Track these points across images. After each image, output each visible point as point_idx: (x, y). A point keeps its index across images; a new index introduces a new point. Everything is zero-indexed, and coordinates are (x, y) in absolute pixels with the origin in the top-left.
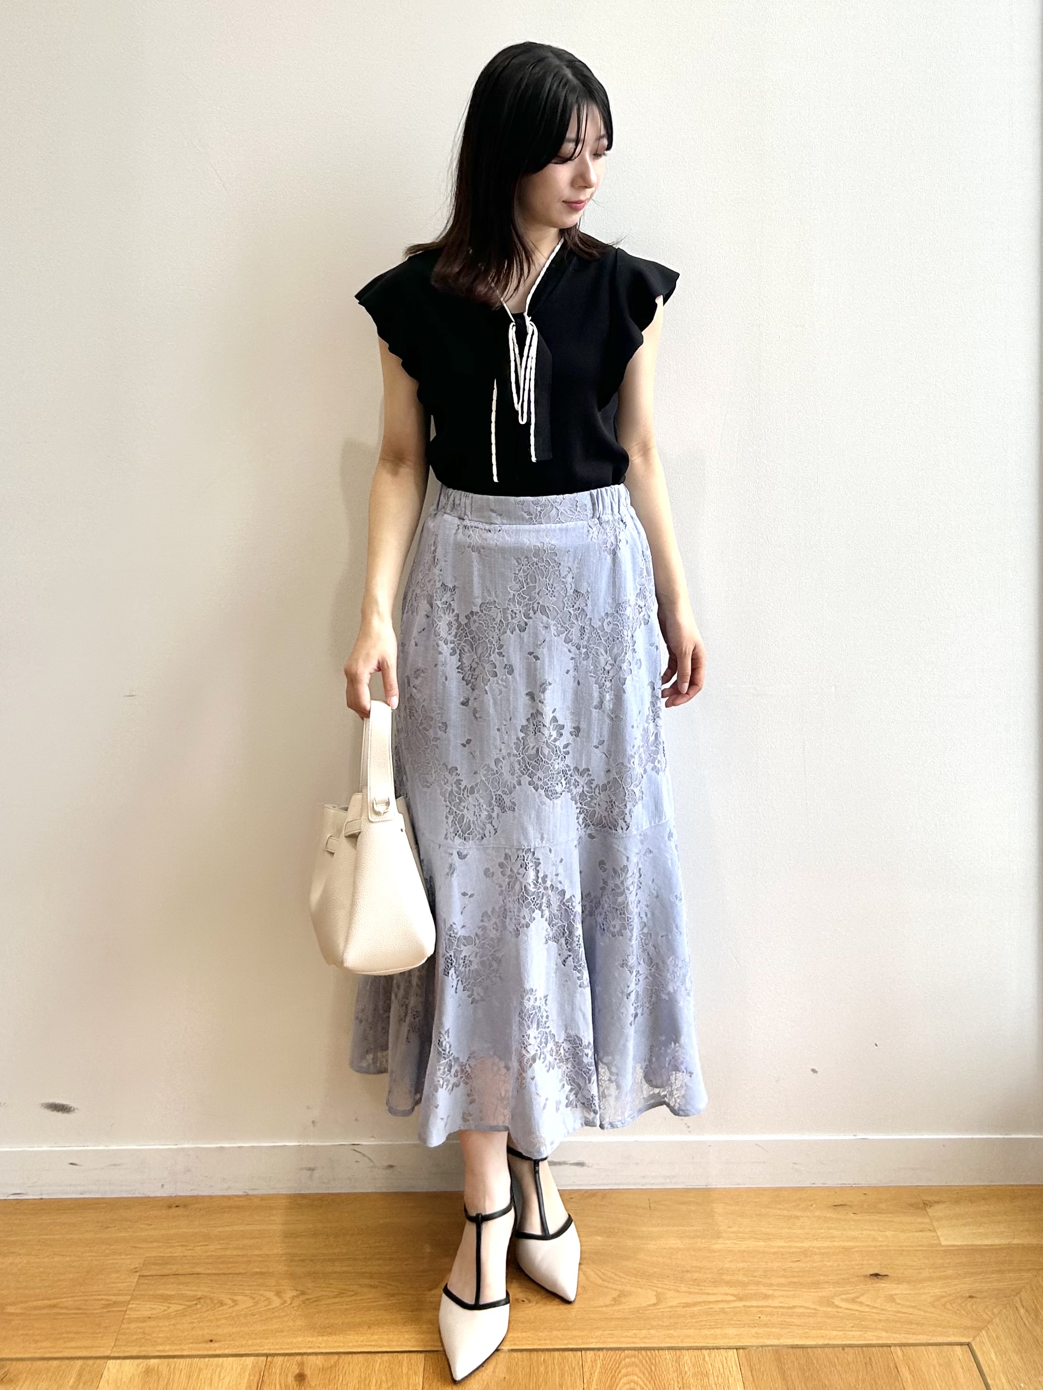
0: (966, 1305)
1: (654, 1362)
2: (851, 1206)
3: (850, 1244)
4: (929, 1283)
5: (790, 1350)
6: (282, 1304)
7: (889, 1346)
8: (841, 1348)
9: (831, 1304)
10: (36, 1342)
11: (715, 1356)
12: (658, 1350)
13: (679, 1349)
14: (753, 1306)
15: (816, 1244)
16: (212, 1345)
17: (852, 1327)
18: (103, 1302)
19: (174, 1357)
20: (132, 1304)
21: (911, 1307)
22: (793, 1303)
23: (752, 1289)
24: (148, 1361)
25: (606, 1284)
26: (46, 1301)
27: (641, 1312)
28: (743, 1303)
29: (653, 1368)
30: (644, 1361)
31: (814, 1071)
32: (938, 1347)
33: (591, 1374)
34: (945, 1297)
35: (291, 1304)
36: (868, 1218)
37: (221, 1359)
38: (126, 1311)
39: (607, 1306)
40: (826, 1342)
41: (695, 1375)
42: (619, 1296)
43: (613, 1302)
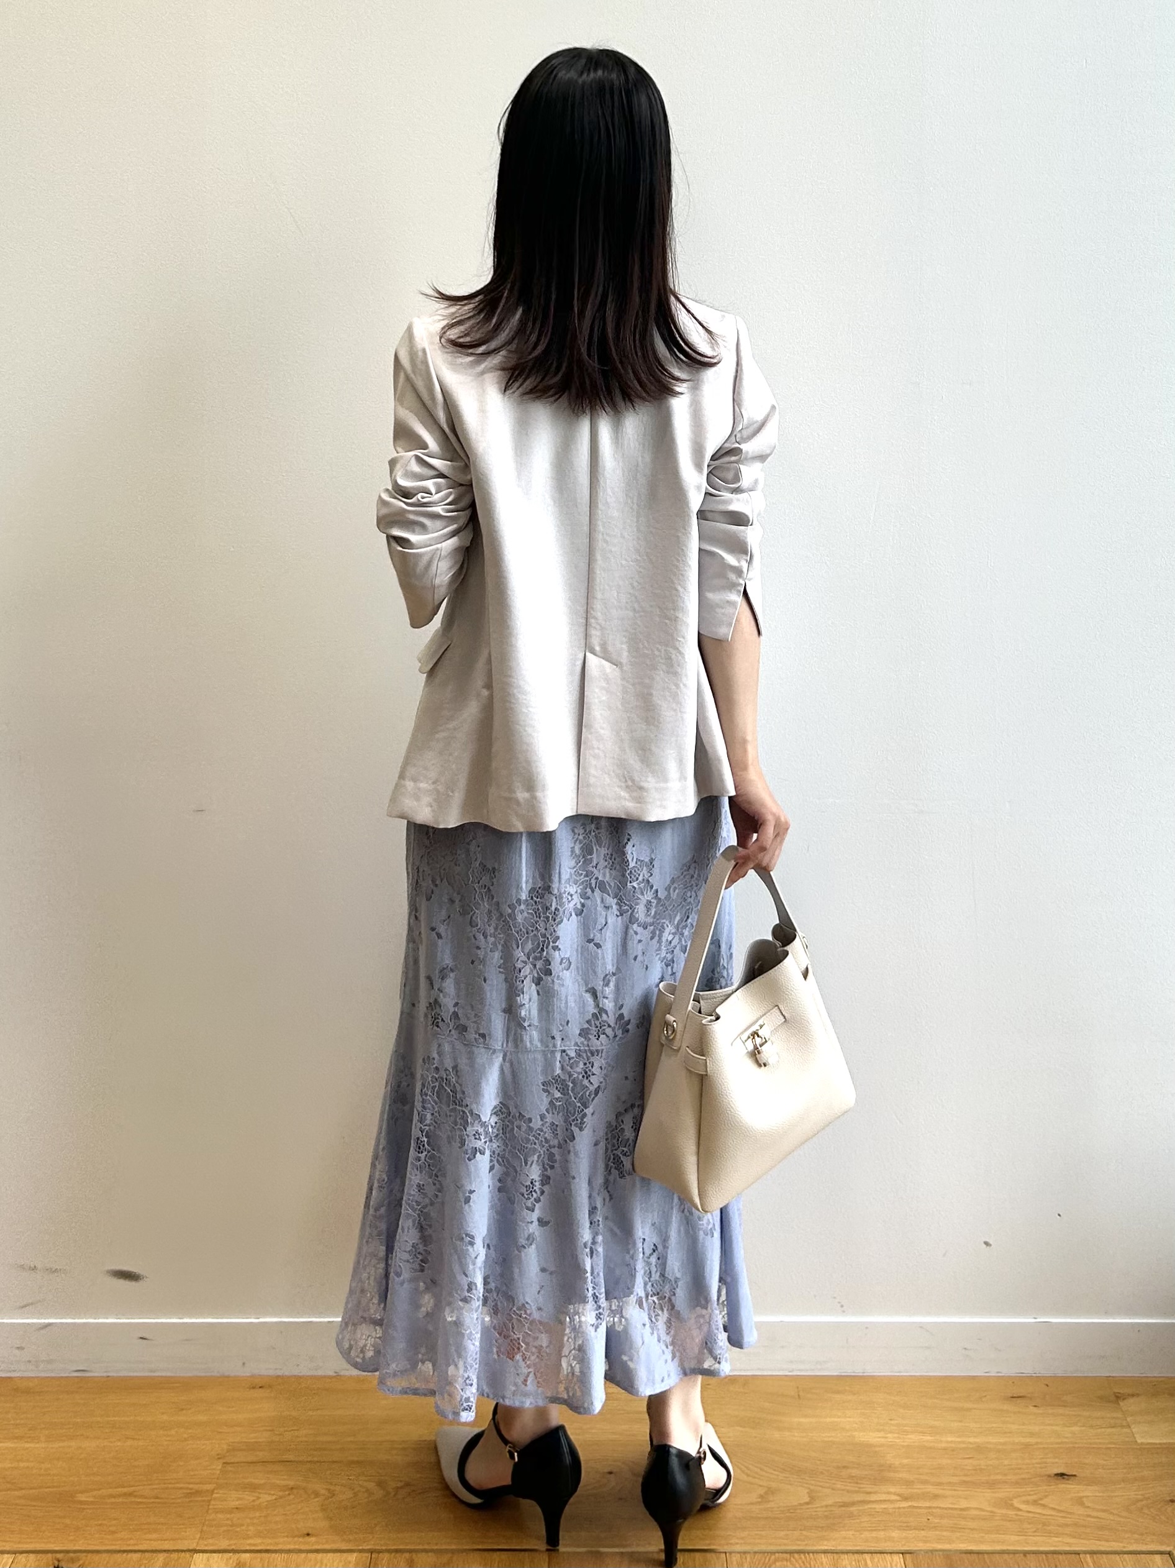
0: (1167, 1510)
2: (1031, 1398)
3: (1033, 1440)
4: (1123, 1485)
5: (964, 1556)
6: (386, 1496)
7: (1077, 1553)
8: (1022, 1555)
9: (1012, 1507)
10: (113, 1532)
11: (879, 1561)
12: (813, 1553)
13: (836, 1553)
14: (920, 1507)
15: (991, 1439)
16: (309, 1539)
17: (1035, 1532)
18: (185, 1491)
19: (267, 1551)
20: (217, 1493)
21: (1104, 1511)
22: (964, 1504)
23: (918, 1489)
24: (237, 1555)
26: (120, 1489)
27: (792, 1511)
28: (910, 1504)
31: (987, 1244)
32: (1134, 1556)
34: (1142, 1500)
35: (395, 1495)
36: (1050, 1411)
37: (320, 1556)
38: (209, 1501)
39: (752, 1504)
40: (1005, 1548)
42: (766, 1493)
43: (760, 1500)
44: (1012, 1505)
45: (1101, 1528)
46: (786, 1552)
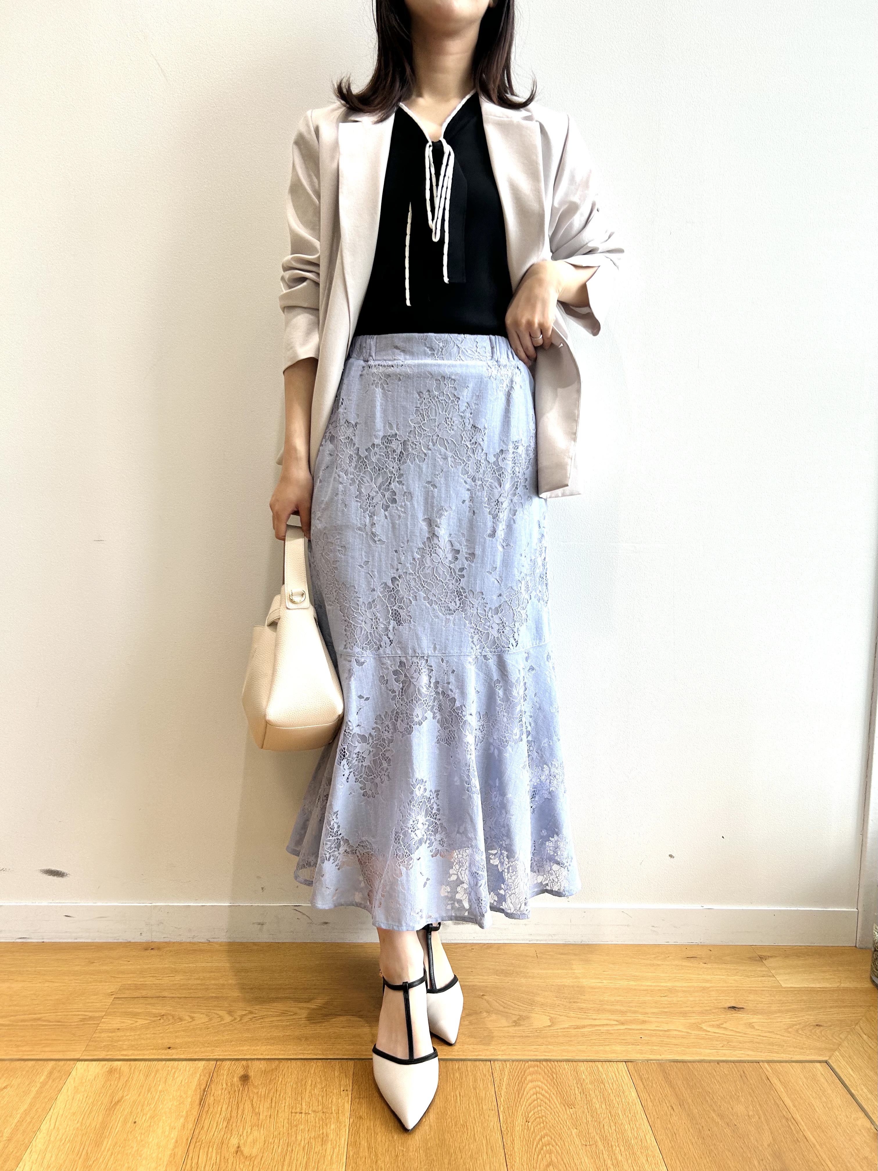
0: (816, 1031)
1: (555, 1071)
2: (701, 959)
3: (708, 985)
5: (672, 1063)
6: (233, 1021)
7: (758, 1062)
8: (716, 1063)
10: (18, 1045)
11: (608, 1067)
12: (557, 1062)
13: (575, 1061)
14: (633, 1029)
15: (678, 984)
16: (170, 1051)
17: (723, 1047)
18: (79, 1015)
20: (104, 1019)
21: (769, 1032)
22: (666, 1027)
23: (630, 1016)
24: (112, 1063)
25: (506, 1010)
27: (538, 1031)
28: (626, 1027)
29: (555, 1076)
30: (546, 1070)
32: (801, 1064)
33: (500, 1080)
35: (240, 1020)
36: (717, 966)
37: (176, 1063)
39: (509, 1026)
40: (702, 1058)
41: (591, 1083)
42: (518, 1019)
43: (514, 1024)
44: (701, 1028)
45: (772, 1044)
46: (537, 1061)
